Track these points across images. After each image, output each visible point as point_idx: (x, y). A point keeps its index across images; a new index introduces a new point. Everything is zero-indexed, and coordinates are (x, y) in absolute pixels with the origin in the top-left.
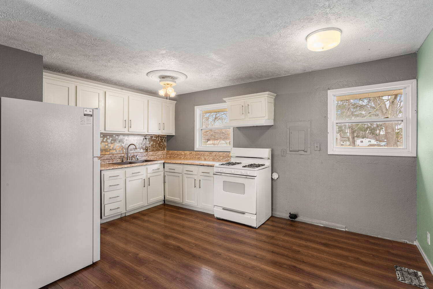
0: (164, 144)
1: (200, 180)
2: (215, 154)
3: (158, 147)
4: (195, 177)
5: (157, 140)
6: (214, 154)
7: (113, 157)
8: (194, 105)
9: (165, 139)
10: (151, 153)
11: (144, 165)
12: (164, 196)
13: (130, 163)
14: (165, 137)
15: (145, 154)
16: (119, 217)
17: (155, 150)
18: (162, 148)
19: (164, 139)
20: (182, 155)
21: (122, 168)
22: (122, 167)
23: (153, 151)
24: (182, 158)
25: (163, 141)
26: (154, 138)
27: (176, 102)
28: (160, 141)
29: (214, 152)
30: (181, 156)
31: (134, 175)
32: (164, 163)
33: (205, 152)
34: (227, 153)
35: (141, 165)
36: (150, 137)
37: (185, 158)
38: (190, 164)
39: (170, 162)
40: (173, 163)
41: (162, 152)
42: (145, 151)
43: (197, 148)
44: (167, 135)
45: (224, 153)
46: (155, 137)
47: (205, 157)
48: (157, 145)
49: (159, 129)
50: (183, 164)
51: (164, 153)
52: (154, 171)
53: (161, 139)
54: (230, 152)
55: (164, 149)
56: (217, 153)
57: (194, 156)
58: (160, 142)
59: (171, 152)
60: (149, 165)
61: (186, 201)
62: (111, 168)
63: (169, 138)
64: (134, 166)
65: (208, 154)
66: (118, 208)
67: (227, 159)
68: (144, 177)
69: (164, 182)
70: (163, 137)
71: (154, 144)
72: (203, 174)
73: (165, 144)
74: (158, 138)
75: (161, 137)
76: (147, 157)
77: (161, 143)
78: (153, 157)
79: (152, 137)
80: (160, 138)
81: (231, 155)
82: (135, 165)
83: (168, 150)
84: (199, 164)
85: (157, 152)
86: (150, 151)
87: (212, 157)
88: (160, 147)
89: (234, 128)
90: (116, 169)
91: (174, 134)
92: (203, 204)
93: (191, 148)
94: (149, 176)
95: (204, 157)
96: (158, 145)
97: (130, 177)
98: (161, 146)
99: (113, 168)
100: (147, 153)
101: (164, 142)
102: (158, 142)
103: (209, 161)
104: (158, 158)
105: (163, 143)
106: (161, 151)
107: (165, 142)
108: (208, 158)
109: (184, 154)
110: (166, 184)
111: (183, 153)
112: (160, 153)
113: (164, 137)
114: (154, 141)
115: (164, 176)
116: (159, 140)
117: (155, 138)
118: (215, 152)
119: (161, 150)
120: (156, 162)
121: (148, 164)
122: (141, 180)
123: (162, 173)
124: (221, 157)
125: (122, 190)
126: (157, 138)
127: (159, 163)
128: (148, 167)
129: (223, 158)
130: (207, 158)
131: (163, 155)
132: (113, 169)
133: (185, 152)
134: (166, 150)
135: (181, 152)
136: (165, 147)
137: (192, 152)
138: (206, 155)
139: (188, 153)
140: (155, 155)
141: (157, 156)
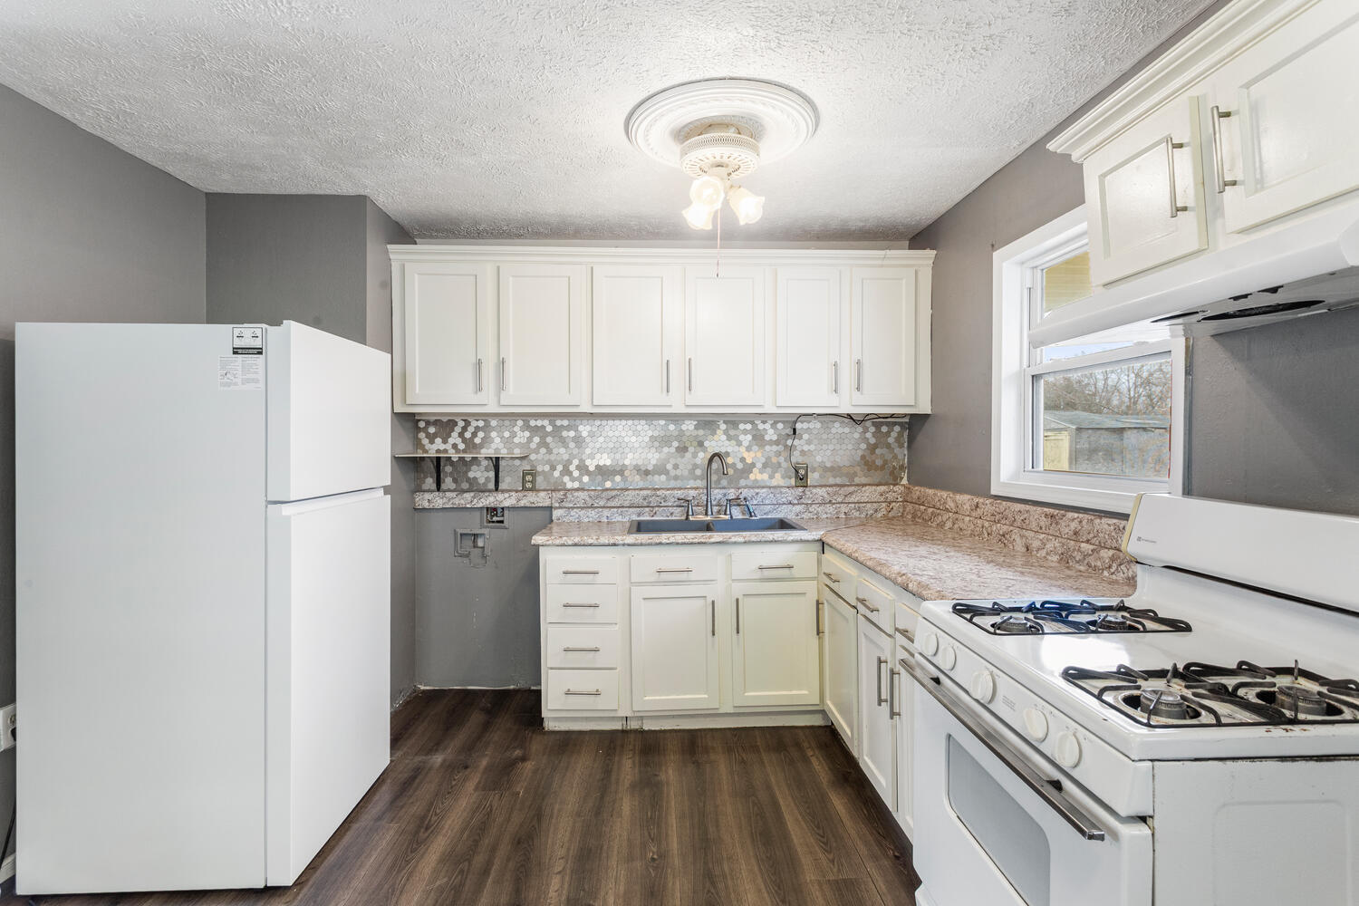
0: (894, 455)
1: (893, 673)
2: (1074, 525)
4: (887, 646)
6: (1071, 523)
7: (654, 501)
8: (993, 244)
9: (900, 433)
10: (822, 492)
11: (712, 540)
12: (822, 693)
13: (708, 527)
14: (901, 424)
15: (791, 495)
16: (617, 726)
18: (886, 473)
19: (894, 434)
20: (947, 511)
21: (614, 545)
22: (612, 541)
24: (949, 524)
25: (891, 440)
28: (873, 441)
29: (1070, 515)
30: (945, 518)
31: (664, 576)
32: (823, 544)
33: (1028, 507)
35: (696, 541)
37: (956, 526)
38: (873, 565)
39: (831, 542)
40: (836, 549)
41: (882, 488)
42: (793, 482)
43: (1002, 480)
44: (912, 416)
47: (1028, 534)
49: (834, 387)
50: (858, 561)
51: (890, 496)
52: (767, 573)
53: (877, 434)
54: (1125, 517)
55: (896, 479)
56: (1087, 517)
57: (987, 524)
58: (872, 448)
59: (918, 491)
60: (735, 543)
61: (865, 757)
62: (570, 543)
64: (664, 541)
65: (1044, 522)
66: (597, 694)
68: (711, 591)
69: (819, 632)
70: (887, 423)
73: (901, 453)
75: (879, 424)
77: (878, 451)
78: (829, 509)
80: (872, 428)
81: (1131, 545)
82: (672, 540)
84: (894, 577)
85: (851, 489)
86: (816, 486)
88: (870, 466)
90: (590, 545)
91: (929, 412)
93: (975, 478)
94: (738, 590)
95: (1022, 536)
96: (862, 458)
97: (653, 584)
98: (879, 462)
99: (577, 540)
100: (801, 489)
101: (895, 445)
102: (863, 446)
104: (857, 514)
105: (891, 451)
106: (878, 484)
107: (901, 446)
108: (1039, 543)
109: (952, 505)
110: (826, 642)
111: (950, 503)
112: (869, 493)
113: (894, 423)
114: (840, 440)
115: (818, 604)
116: (868, 435)
117: (847, 430)
118: (1076, 515)
119: (881, 482)
120: (776, 535)
121: (733, 539)
122: (701, 601)
125: (617, 627)
126: (853, 430)
127: (793, 542)
129: (1112, 559)
130: (1036, 544)
131: (884, 505)
132: (575, 545)
133: (959, 497)
134: (905, 481)
135: (944, 494)
136: (902, 468)
137: (981, 500)
138: (1034, 526)
139: (967, 507)
140: (840, 500)
141: (853, 505)
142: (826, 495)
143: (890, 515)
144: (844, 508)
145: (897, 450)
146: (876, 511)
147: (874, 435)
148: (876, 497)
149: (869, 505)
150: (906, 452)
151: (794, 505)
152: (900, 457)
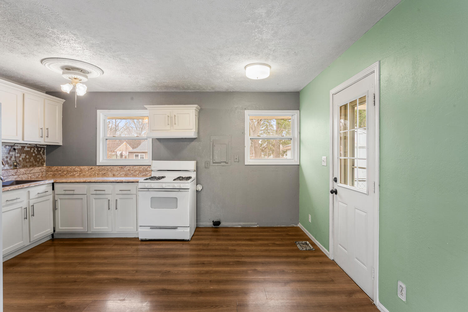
0: (42, 158)
1: (117, 200)
2: (128, 169)
3: (34, 162)
4: (109, 197)
5: (32, 151)
6: (126, 169)
8: (97, 108)
9: (44, 151)
10: (23, 170)
11: (25, 187)
12: (54, 228)
14: (44, 148)
15: (13, 172)
17: (28, 166)
18: (40, 163)
19: (42, 151)
20: (76, 171)
23: (24, 167)
24: (77, 175)
25: (41, 153)
26: (26, 149)
27: (65, 100)
28: (36, 153)
30: (75, 173)
32: (53, 184)
33: (113, 167)
34: (144, 167)
35: (20, 188)
36: (20, 148)
37: (81, 175)
38: (102, 181)
39: (65, 181)
40: (70, 182)
41: (40, 168)
42: (12, 167)
43: (100, 162)
45: (141, 167)
46: (28, 147)
47: (114, 172)
48: (32, 158)
49: (41, 136)
50: (90, 182)
51: (42, 170)
53: (38, 151)
54: (150, 165)
55: (42, 165)
56: (131, 167)
57: (97, 172)
58: (36, 155)
59: (55, 168)
60: (32, 187)
61: (94, 228)
63: (51, 148)
64: (9, 189)
65: (119, 169)
67: (144, 173)
68: (24, 205)
69: (55, 209)
70: (40, 147)
71: (27, 157)
72: (121, 192)
73: (45, 157)
74: (33, 149)
75: (38, 148)
76: (16, 176)
77: (38, 156)
78: (26, 176)
79: (24, 147)
80: (36, 149)
81: (153, 168)
83: (50, 165)
84: (114, 181)
85: (32, 169)
86: (20, 168)
87: (124, 172)
88: (36, 161)
89: (152, 139)
91: (61, 144)
92: (120, 228)
93: (92, 162)
94: (32, 202)
95: (111, 173)
96: (34, 158)
97: (4, 206)
98: (38, 160)
100: (16, 170)
101: (42, 154)
102: (34, 155)
103: (120, 176)
104: (33, 177)
105: (41, 156)
106: (38, 167)
107: (44, 154)
108: (118, 173)
109: (79, 170)
110: (59, 213)
111: (77, 169)
112: (37, 169)
113: (42, 147)
114: (27, 153)
115: (55, 202)
116: (35, 151)
117: (29, 149)
118: (128, 167)
119: (38, 165)
120: (42, 182)
121: (31, 185)
122: (20, 209)
123: (51, 198)
124: (137, 172)
126: (31, 149)
127: (47, 184)
128: (29, 189)
129: (139, 173)
131: (41, 173)
133: (81, 167)
134: (45, 165)
135: (74, 167)
136: (44, 161)
137: (94, 167)
138: (115, 170)
139: (87, 169)
140: (28, 172)
141: (32, 174)
142: (24, 171)
143: (43, 176)
144: (30, 175)
145: (43, 156)
146: (39, 175)
147: (37, 151)
148: (39, 171)
149: (37, 173)
150: (45, 156)
151: (14, 175)
152: (44, 158)
